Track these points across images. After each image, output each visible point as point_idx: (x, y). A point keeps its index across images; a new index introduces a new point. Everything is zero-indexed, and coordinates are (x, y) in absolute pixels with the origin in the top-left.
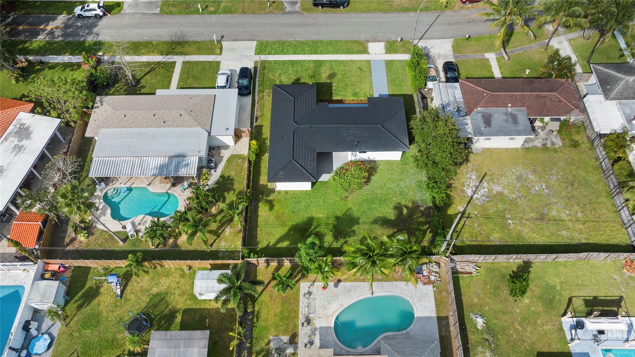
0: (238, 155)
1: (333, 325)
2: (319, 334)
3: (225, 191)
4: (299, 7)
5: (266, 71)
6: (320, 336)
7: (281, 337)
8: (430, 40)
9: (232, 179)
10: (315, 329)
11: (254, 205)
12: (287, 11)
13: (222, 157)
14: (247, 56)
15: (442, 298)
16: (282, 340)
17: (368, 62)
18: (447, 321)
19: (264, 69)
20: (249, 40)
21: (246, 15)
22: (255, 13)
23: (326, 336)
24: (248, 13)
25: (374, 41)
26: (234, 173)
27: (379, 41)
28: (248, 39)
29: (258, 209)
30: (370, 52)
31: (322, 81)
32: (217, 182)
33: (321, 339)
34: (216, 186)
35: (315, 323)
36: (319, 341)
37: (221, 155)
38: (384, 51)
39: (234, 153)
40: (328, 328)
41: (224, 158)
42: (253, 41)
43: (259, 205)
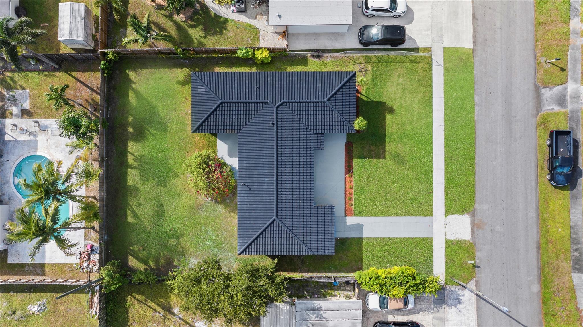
0: (259, 38)
1: (38, 153)
2: (30, 139)
3: (204, 27)
4: (553, 109)
5: (408, 64)
6: (28, 141)
7: (28, 101)
8: (475, 310)
9: (221, 33)
10: (35, 135)
11: (185, 63)
12: (543, 91)
13: (256, 18)
14: (442, 36)
15: (65, 271)
16: (25, 101)
17: (429, 212)
18: (40, 273)
19: (412, 61)
20: (475, 37)
21: (531, 27)
22: (537, 41)
23: (28, 146)
24: (537, 31)
25: (473, 225)
26: (231, 35)
27: (473, 232)
28: (478, 36)
29: (180, 68)
30: (450, 217)
31: (387, 145)
32: (217, 16)
33: (24, 141)
34: (213, 15)
35: (42, 135)
36: (23, 139)
37: (259, 17)
38: (451, 237)
39: (262, 33)
40: (36, 149)
41: (255, 20)
42: (474, 42)
43: (184, 69)
